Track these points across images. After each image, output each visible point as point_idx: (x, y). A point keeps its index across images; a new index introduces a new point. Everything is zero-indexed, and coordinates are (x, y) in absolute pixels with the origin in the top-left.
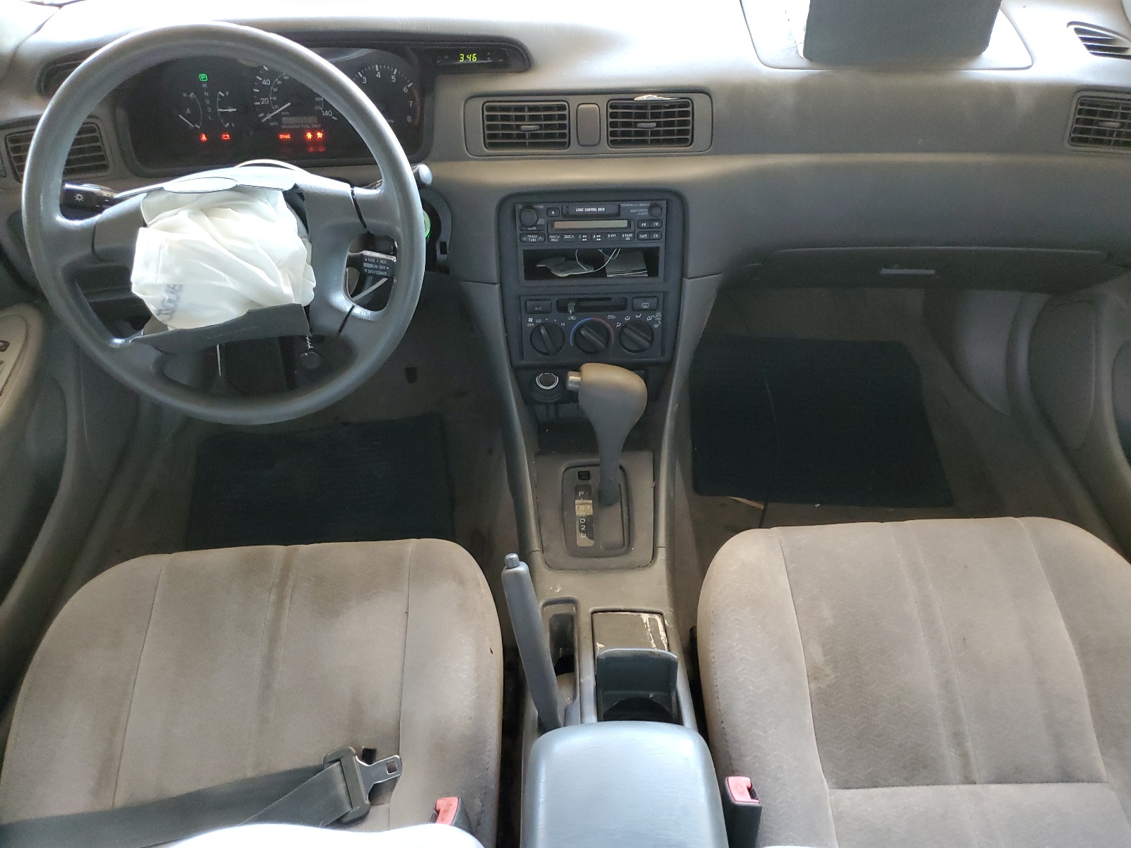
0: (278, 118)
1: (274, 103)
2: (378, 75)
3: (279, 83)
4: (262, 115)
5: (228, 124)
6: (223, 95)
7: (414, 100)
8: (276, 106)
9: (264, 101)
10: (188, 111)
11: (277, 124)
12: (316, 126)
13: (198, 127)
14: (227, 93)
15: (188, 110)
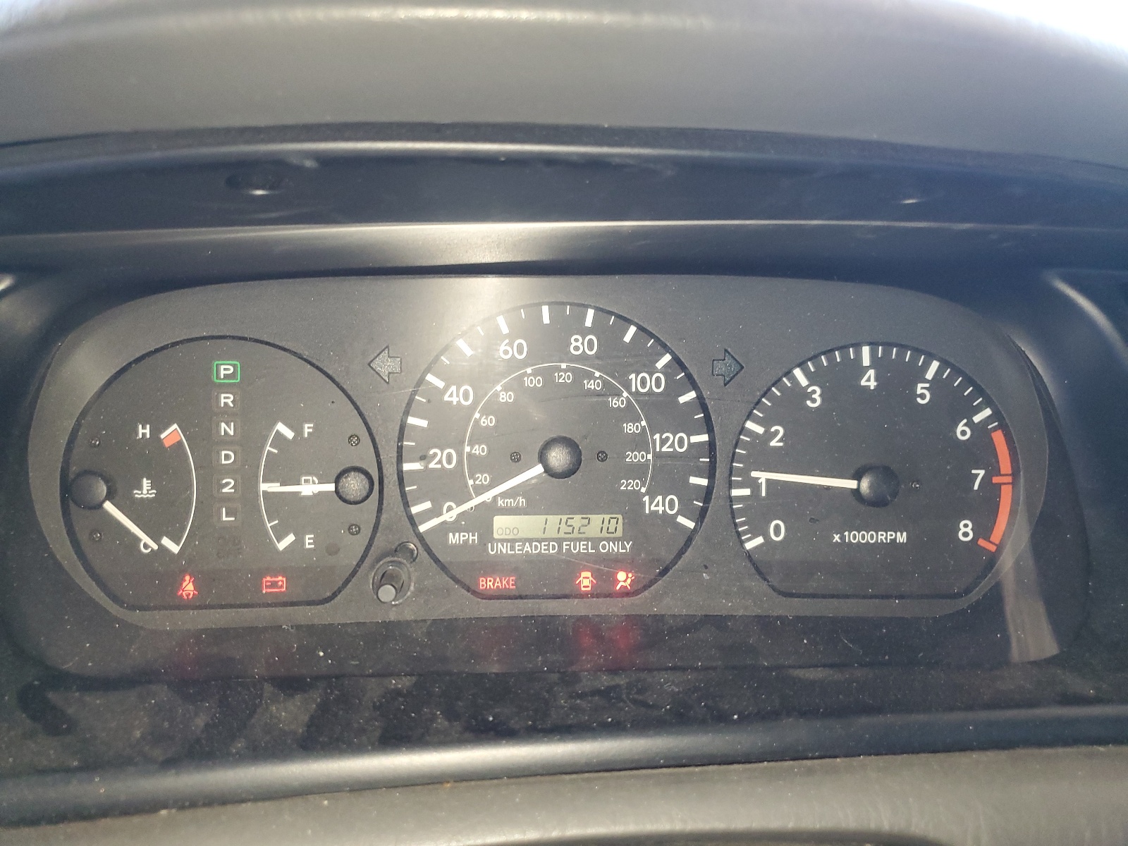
0: (481, 520)
1: (477, 464)
2: (869, 381)
3: (506, 397)
4: (427, 505)
5: (291, 538)
6: (289, 434)
7: (993, 470)
8: (483, 478)
9: (442, 459)
10: (146, 490)
11: (473, 538)
12: (614, 548)
13: (175, 548)
14: (307, 429)
15: (146, 483)
